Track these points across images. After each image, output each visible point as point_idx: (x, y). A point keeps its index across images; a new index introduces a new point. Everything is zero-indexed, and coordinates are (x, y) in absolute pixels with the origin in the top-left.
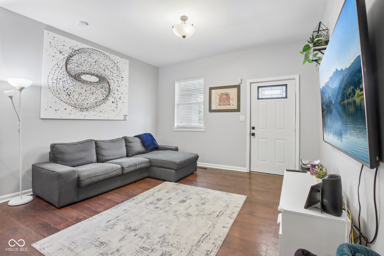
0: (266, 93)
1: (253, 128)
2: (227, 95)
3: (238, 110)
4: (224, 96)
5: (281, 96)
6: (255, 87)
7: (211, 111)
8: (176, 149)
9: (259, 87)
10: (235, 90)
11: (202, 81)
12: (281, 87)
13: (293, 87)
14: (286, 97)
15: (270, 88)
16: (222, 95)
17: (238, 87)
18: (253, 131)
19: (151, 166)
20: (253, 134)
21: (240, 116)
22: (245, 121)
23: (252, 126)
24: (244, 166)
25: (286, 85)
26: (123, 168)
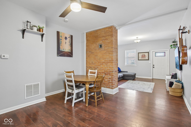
0: (158, 54)
1: (154, 65)
2: (144, 55)
3: (148, 60)
4: (143, 55)
5: (163, 56)
6: (154, 53)
7: (139, 60)
8: (127, 72)
9: (155, 53)
10: (147, 53)
11: (135, 50)
12: (163, 53)
13: (167, 53)
14: (165, 56)
15: (159, 53)
16: (142, 55)
17: (148, 53)
18: (153, 66)
19: (124, 76)
20: (154, 67)
21: (149, 62)
22: (151, 63)
23: (153, 64)
24: (151, 77)
25: (165, 52)
26: (120, 76)
